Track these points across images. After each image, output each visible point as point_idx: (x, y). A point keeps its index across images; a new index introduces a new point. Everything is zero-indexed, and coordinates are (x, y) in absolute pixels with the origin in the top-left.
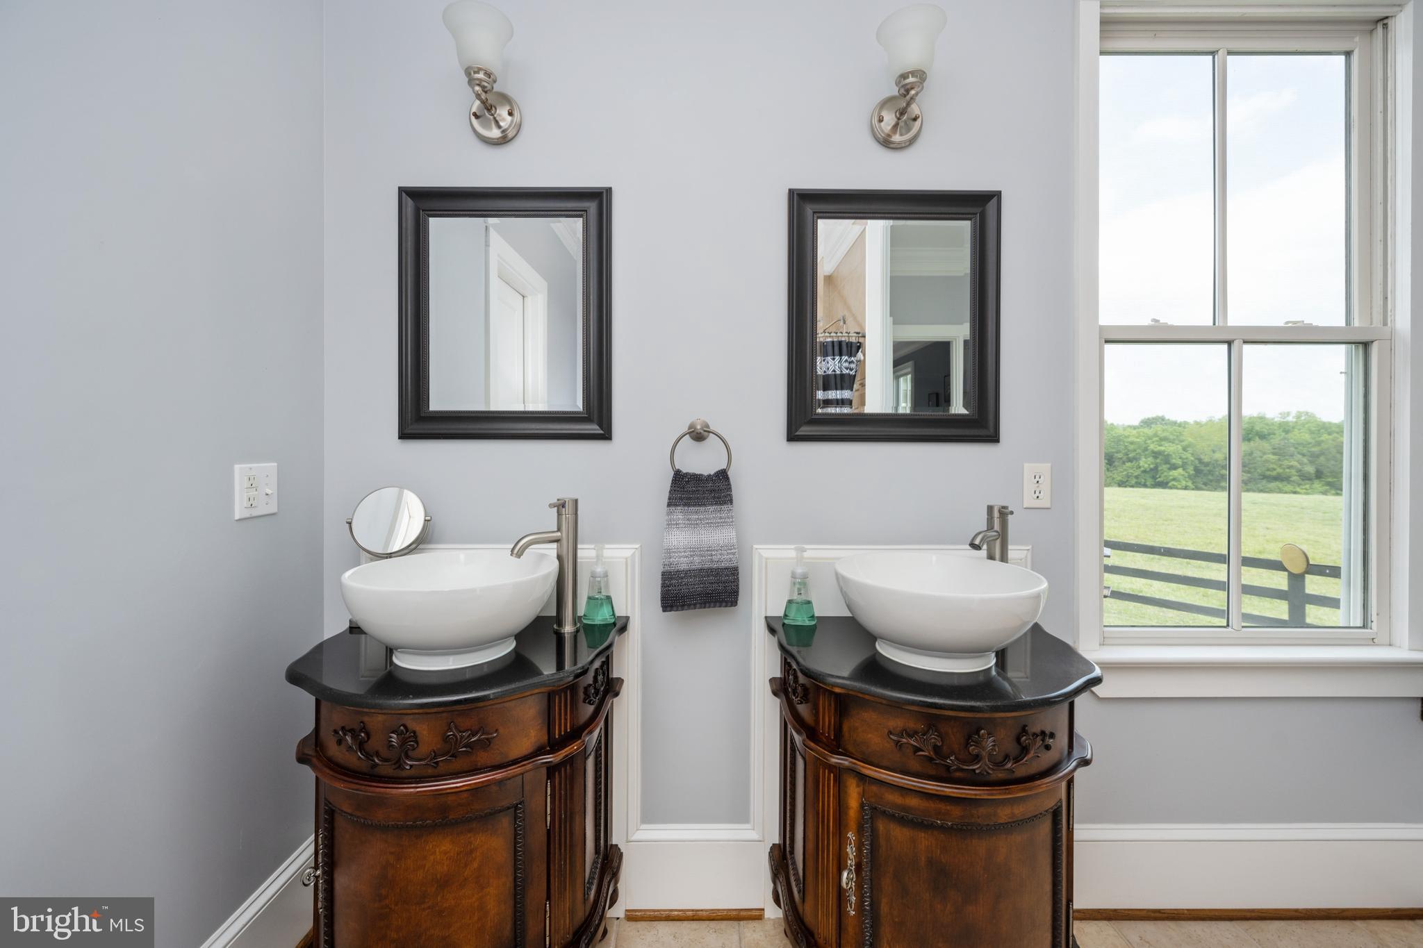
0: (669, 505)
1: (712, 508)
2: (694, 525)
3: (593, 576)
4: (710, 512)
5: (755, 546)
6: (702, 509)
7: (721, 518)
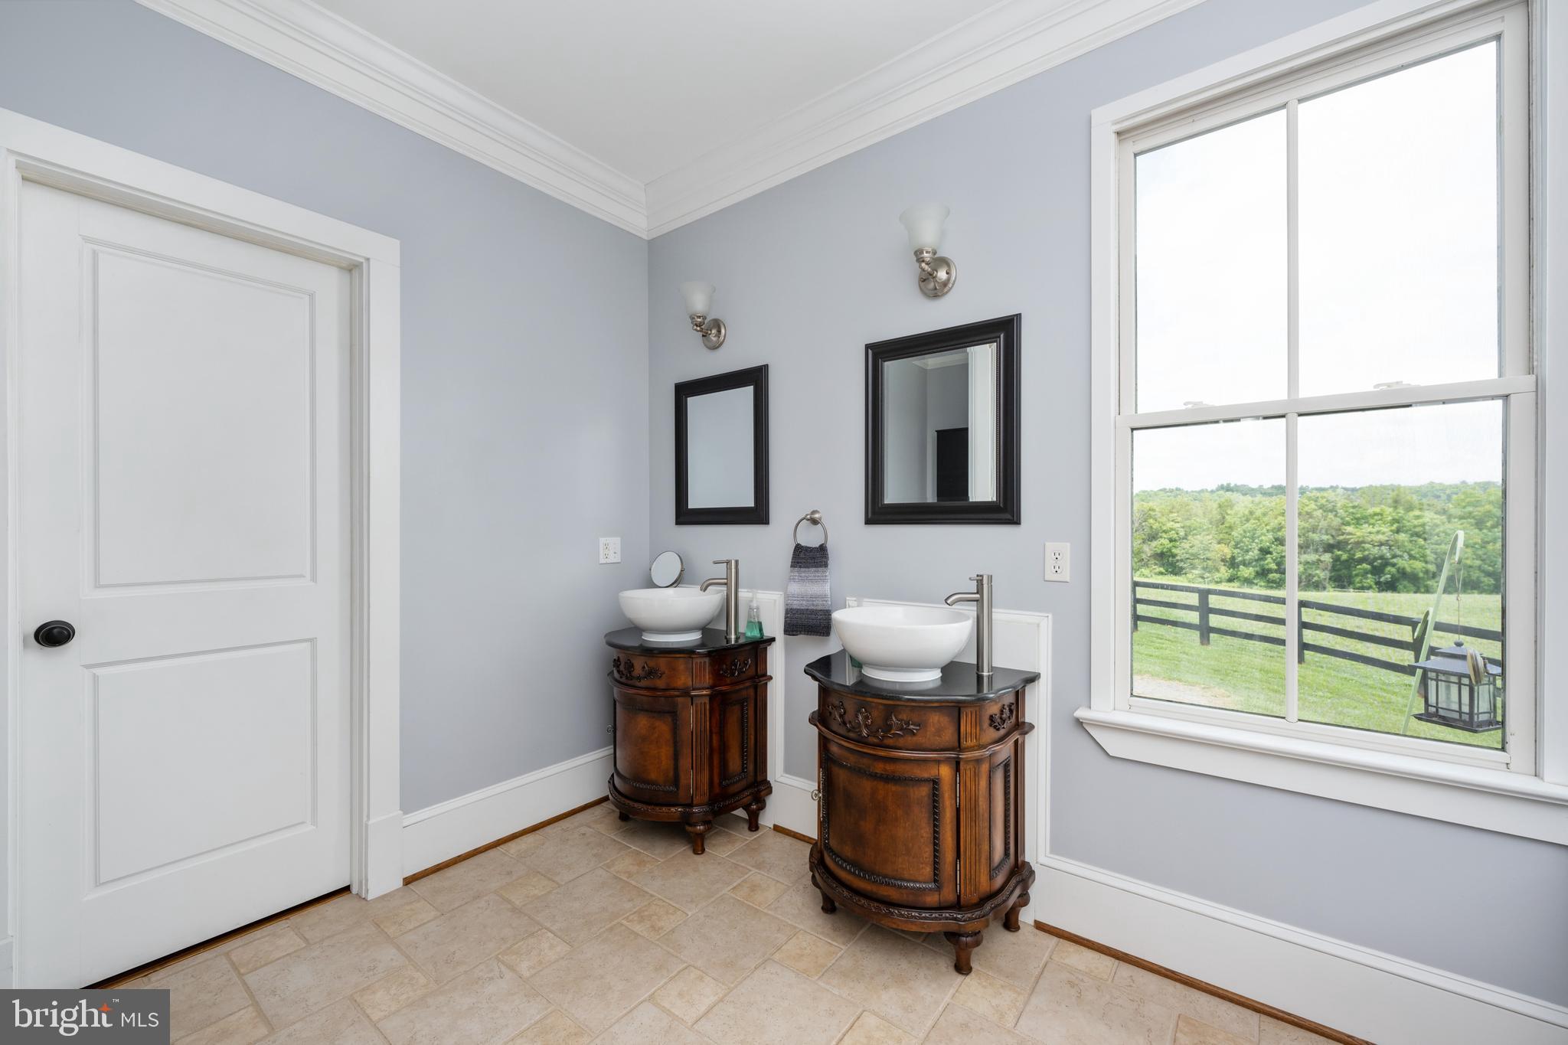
0: (791, 566)
1: (813, 569)
2: (802, 580)
3: (751, 609)
4: (811, 572)
5: (848, 598)
6: (807, 569)
7: (818, 576)
